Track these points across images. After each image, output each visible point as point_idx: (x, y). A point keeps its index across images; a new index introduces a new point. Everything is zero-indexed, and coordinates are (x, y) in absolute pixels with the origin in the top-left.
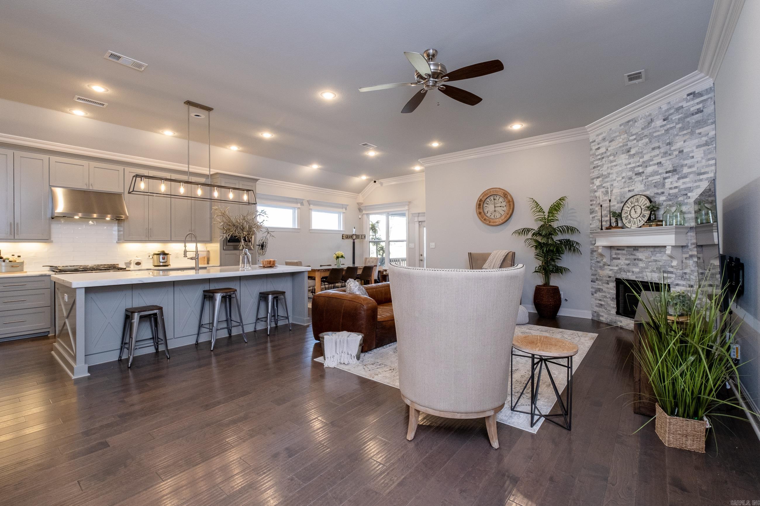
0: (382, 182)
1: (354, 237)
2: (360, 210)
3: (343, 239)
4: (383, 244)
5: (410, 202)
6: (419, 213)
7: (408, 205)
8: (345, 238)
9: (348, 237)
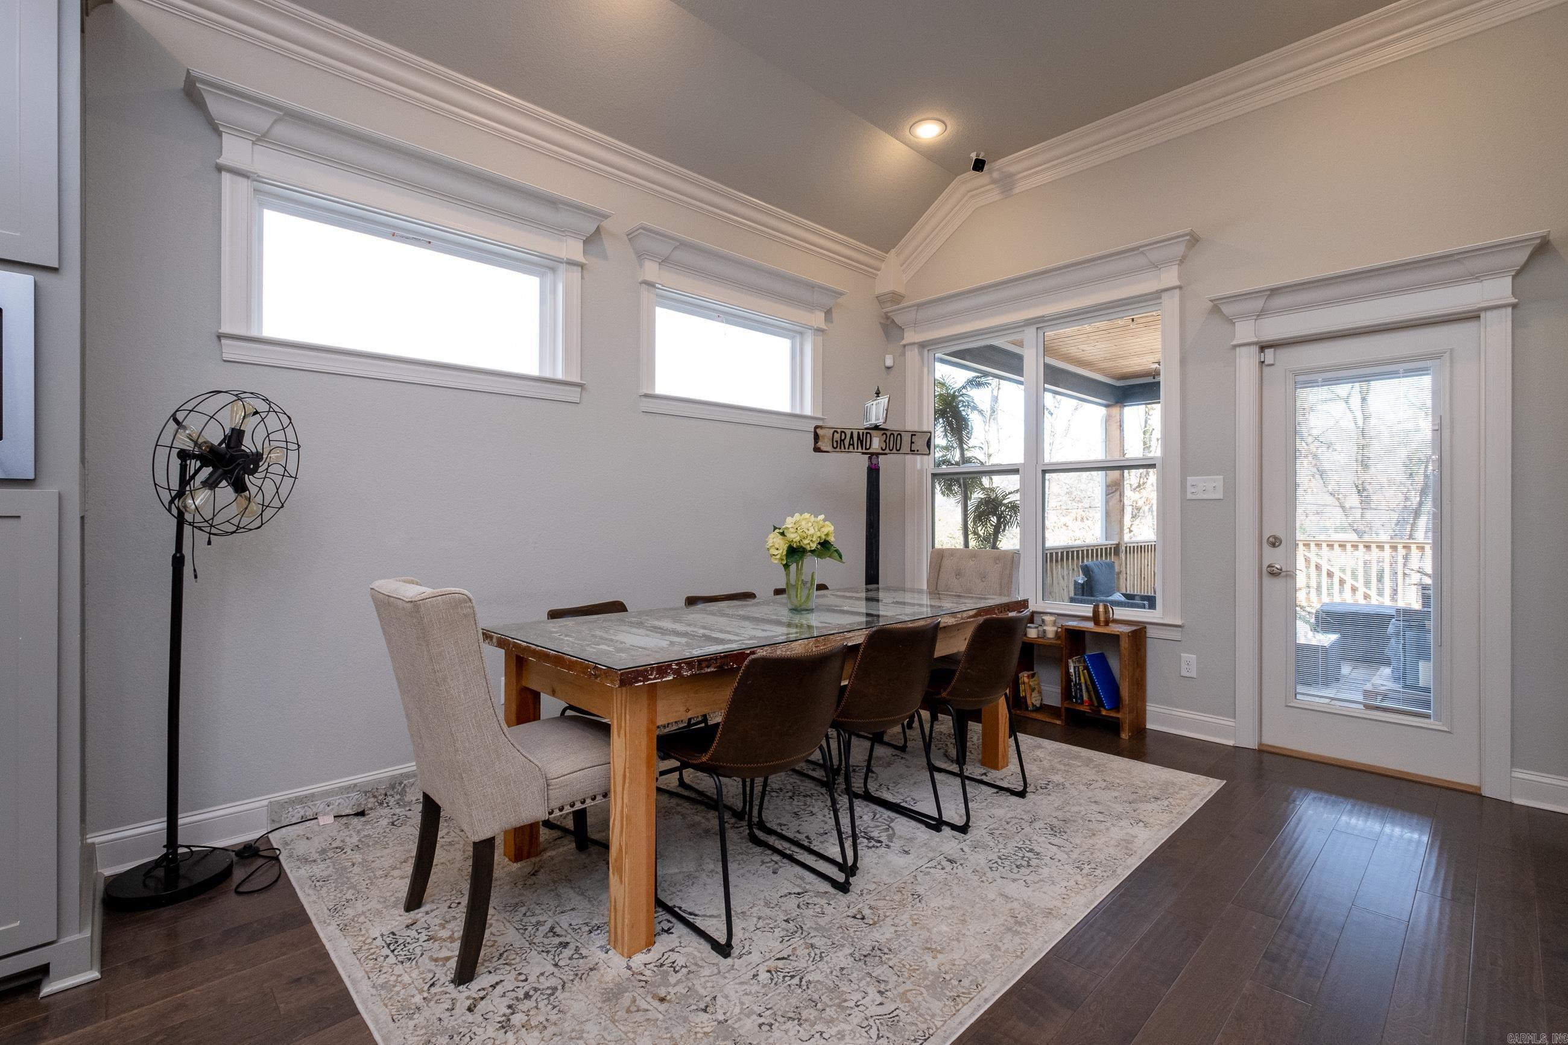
0: (1013, 169)
1: (876, 444)
2: (890, 328)
3: (817, 450)
4: (1006, 485)
5: (1194, 240)
6: (1274, 292)
7: (1182, 262)
8: (829, 448)
9: (842, 441)
